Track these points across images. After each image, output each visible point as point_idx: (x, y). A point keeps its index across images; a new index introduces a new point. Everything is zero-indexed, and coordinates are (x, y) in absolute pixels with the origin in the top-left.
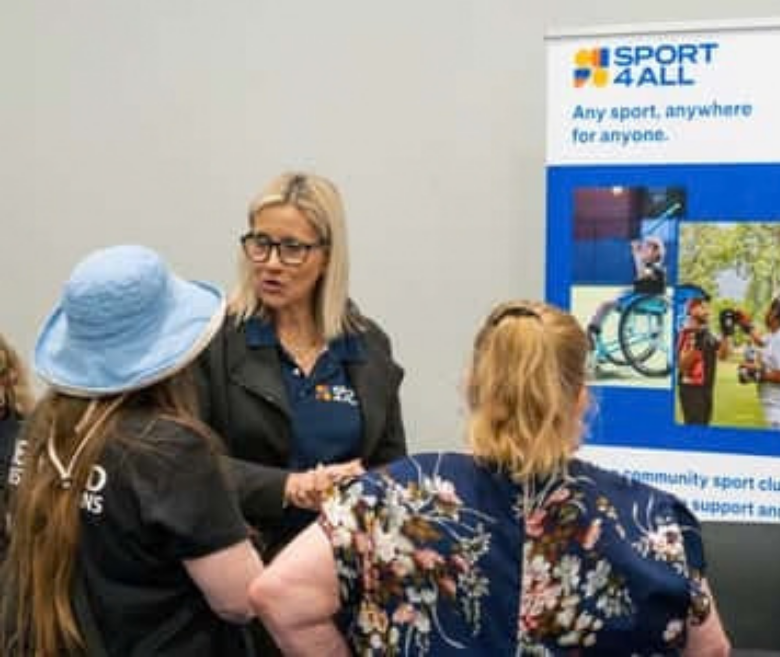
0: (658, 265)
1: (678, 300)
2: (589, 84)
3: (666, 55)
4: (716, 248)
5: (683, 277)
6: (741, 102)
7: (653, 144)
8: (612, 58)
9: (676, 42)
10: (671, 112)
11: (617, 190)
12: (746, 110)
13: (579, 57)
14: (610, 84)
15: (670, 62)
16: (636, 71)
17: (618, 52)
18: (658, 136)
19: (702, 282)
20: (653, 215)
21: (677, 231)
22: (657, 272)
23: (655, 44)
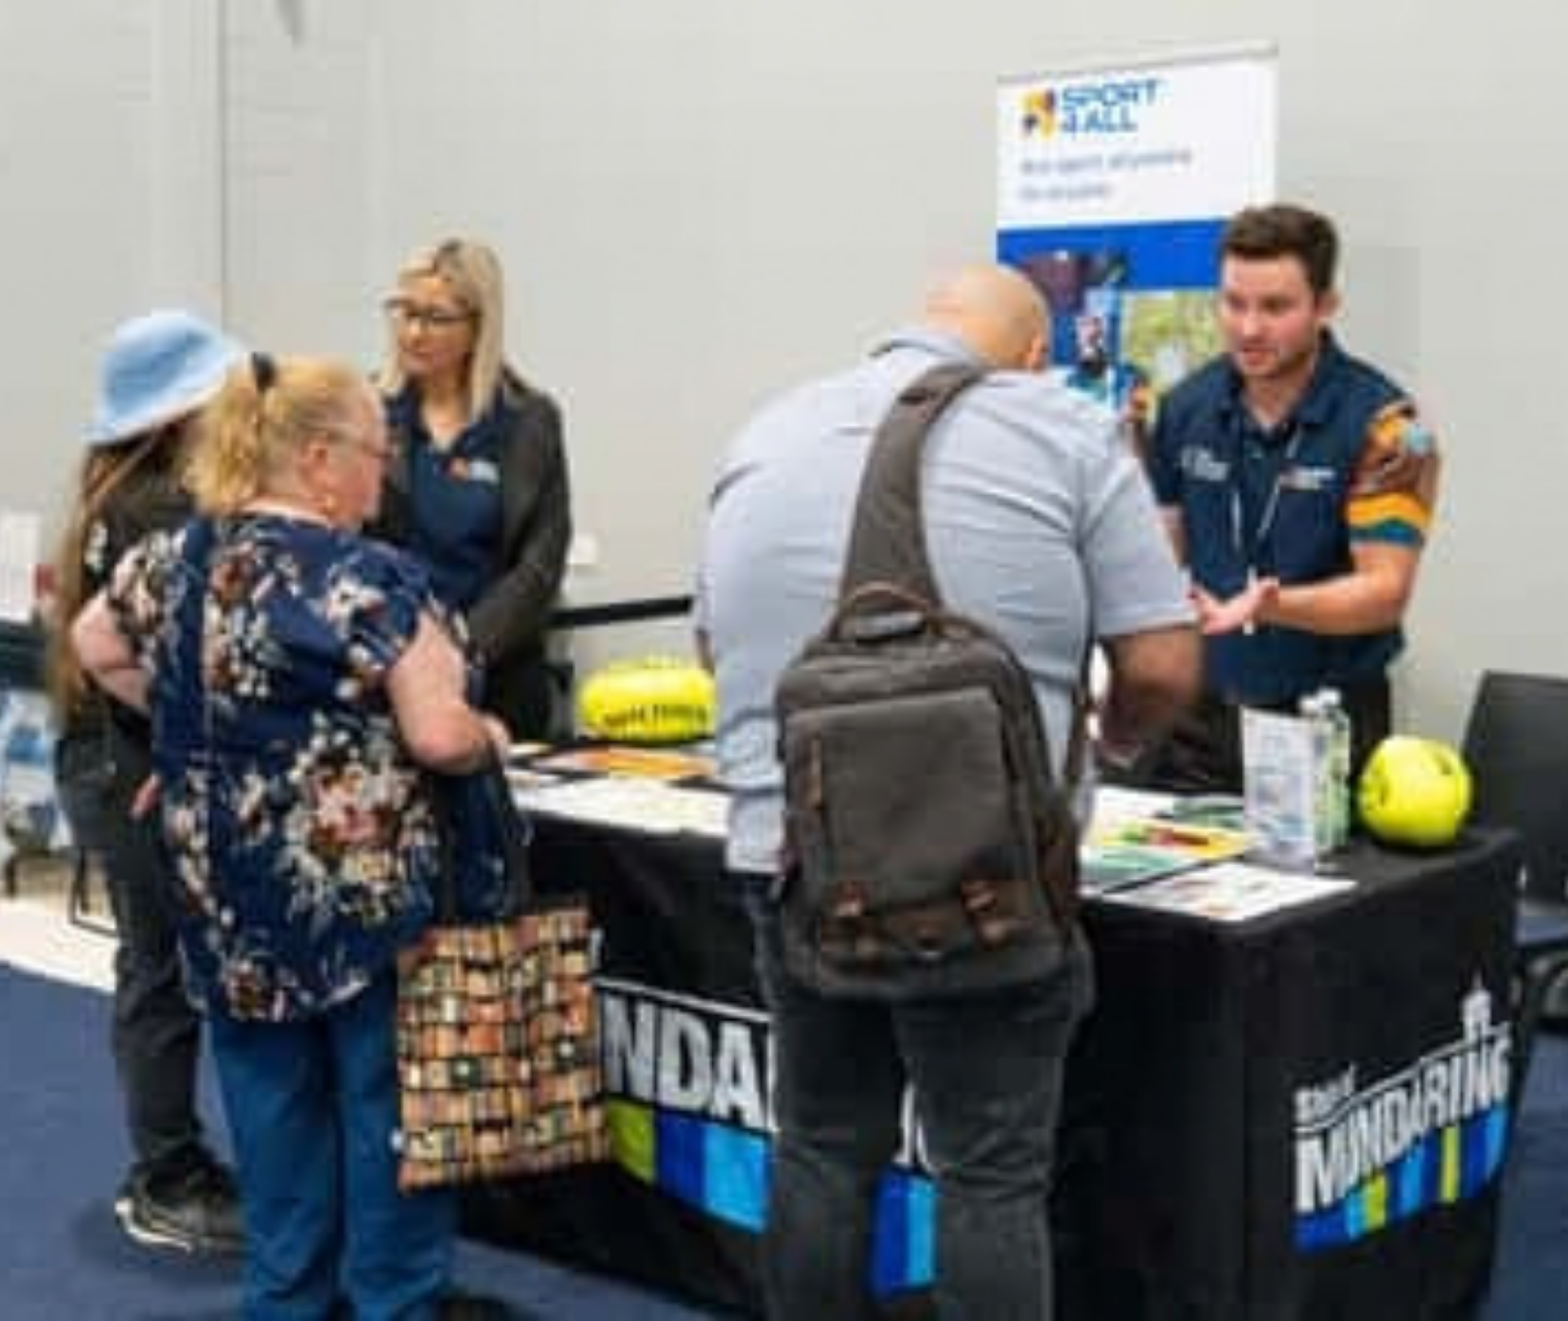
0: (1101, 342)
1: (1119, 385)
2: (1037, 132)
3: (1110, 96)
4: (1154, 321)
5: (1125, 356)
6: (1180, 146)
7: (1095, 203)
8: (1061, 102)
9: (1120, 79)
10: (1117, 162)
11: (1063, 256)
12: (1185, 157)
13: (1029, 102)
14: (1057, 134)
15: (1114, 103)
16: (1082, 114)
17: (1066, 95)
18: (1100, 191)
19: (1143, 362)
20: (1097, 283)
21: (1117, 304)
22: (1100, 351)
23: (1100, 82)
